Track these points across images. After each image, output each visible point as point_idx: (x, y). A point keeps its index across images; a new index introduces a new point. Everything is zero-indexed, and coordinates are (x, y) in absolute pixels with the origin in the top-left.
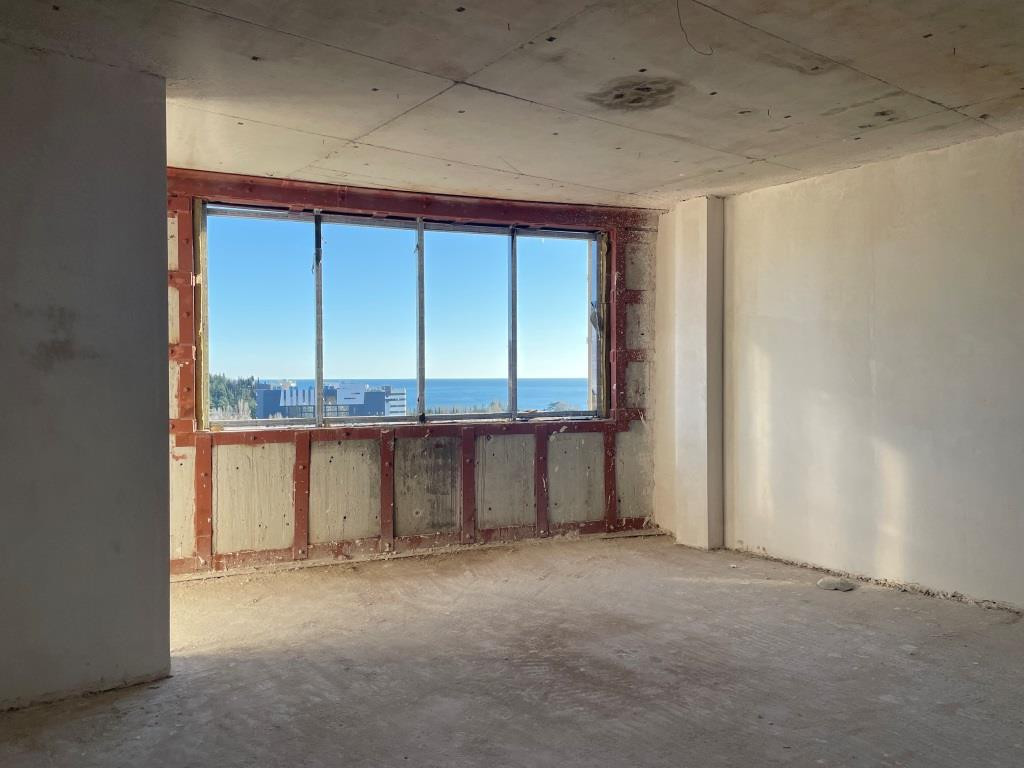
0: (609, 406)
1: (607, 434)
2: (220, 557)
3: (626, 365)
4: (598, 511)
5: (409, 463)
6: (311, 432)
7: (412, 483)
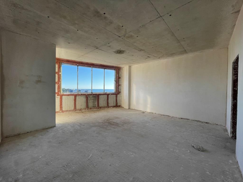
0: (116, 91)
1: (116, 95)
2: (63, 111)
3: (119, 86)
4: (115, 105)
5: (90, 99)
6: (76, 94)
7: (90, 101)
